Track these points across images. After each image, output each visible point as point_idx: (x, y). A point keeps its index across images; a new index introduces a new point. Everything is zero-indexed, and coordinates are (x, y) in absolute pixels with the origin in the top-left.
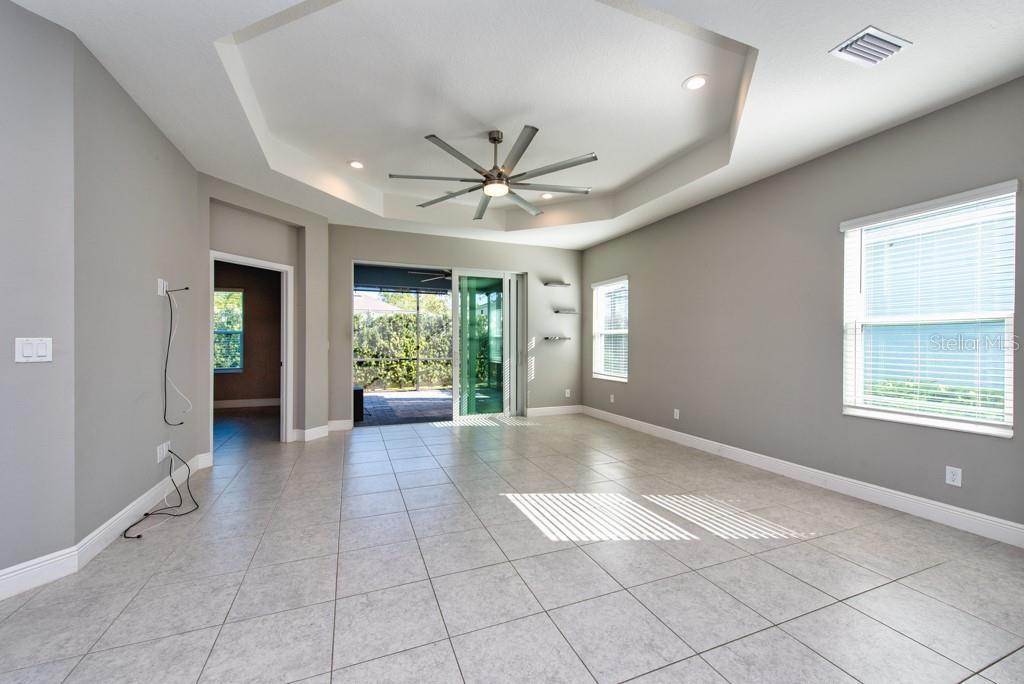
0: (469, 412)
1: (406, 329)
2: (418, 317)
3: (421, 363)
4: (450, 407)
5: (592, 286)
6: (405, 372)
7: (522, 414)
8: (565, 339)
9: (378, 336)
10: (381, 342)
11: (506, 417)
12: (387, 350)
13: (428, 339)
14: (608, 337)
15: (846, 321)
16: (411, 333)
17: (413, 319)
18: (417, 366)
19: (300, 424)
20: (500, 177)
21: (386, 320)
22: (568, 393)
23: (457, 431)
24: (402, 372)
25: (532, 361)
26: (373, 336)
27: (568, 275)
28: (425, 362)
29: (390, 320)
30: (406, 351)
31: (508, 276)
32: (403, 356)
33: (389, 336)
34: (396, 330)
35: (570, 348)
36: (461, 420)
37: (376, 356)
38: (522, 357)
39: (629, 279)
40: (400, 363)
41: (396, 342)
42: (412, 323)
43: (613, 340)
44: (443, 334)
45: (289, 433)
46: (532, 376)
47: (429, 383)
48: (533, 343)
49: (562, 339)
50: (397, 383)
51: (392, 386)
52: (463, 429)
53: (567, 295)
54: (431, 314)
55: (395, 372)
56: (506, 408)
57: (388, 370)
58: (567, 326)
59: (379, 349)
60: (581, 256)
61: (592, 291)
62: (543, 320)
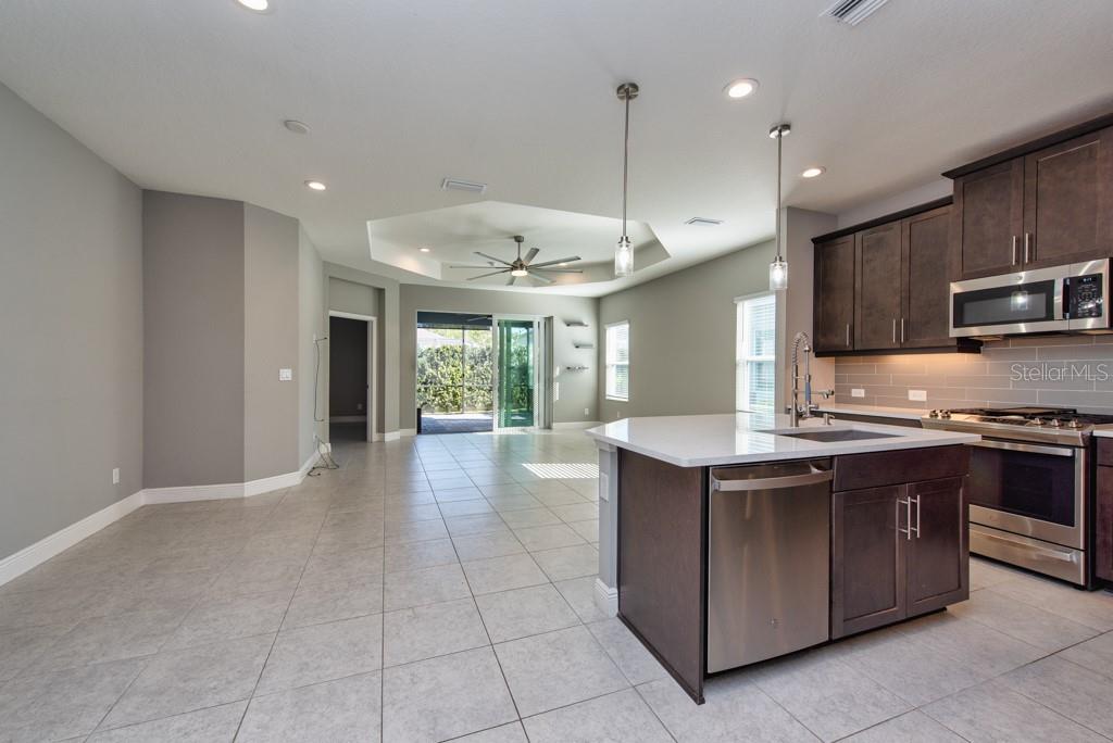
0: (506, 426)
1: (452, 359)
2: (463, 348)
3: (466, 390)
4: (491, 425)
5: (606, 326)
6: (451, 397)
7: (548, 427)
8: (584, 368)
9: (427, 365)
10: (430, 371)
11: (535, 430)
12: (435, 377)
13: (472, 368)
14: (618, 366)
15: (738, 358)
16: (457, 362)
17: (459, 350)
18: (463, 393)
19: (381, 429)
20: (522, 267)
21: (434, 351)
22: (587, 412)
23: (496, 438)
24: (448, 398)
25: (556, 386)
26: (422, 365)
27: (587, 317)
28: (470, 389)
29: (437, 351)
30: (452, 379)
31: (537, 319)
32: (450, 383)
33: (437, 365)
34: (443, 359)
35: (589, 375)
36: (499, 431)
37: (425, 383)
38: (549, 383)
39: (629, 322)
40: (447, 389)
41: (443, 371)
42: (459, 354)
43: (620, 368)
44: (486, 363)
45: (374, 435)
46: (556, 397)
47: (473, 407)
48: (557, 372)
49: (582, 368)
50: (444, 408)
51: (440, 411)
52: (501, 437)
53: (587, 334)
54: (475, 345)
55: (442, 398)
56: (536, 423)
57: (435, 396)
58: (586, 358)
59: (428, 377)
60: (598, 302)
61: (605, 331)
62: (566, 353)
